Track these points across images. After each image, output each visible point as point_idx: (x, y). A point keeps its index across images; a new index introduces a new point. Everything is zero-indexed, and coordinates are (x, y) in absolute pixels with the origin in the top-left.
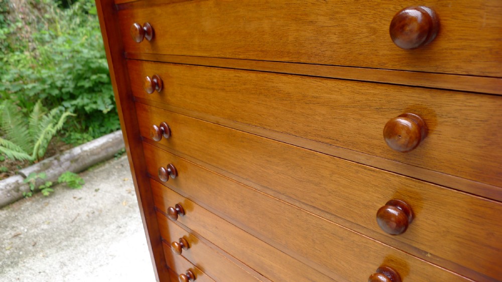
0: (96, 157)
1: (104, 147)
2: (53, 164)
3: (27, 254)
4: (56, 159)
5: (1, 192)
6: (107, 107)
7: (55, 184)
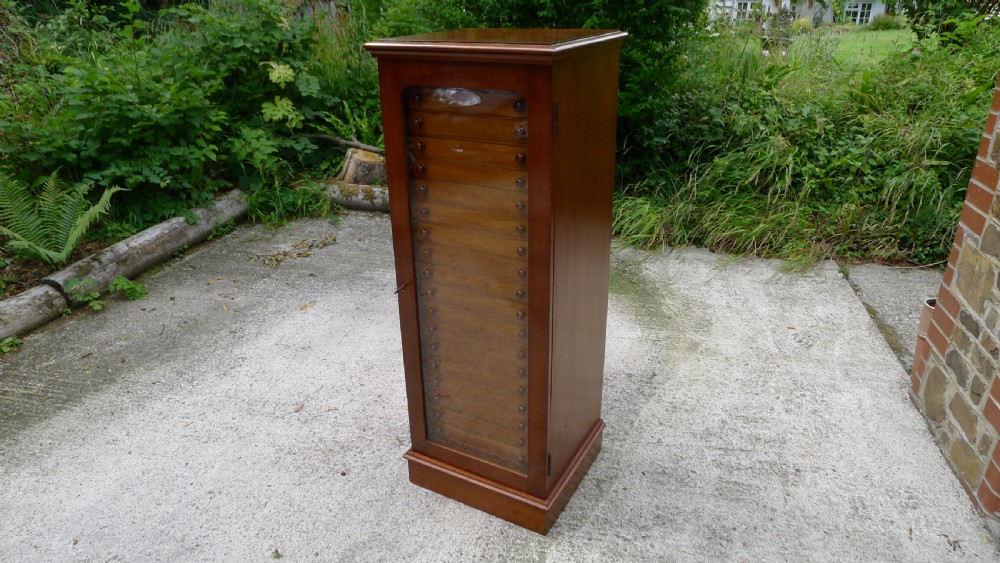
0: (150, 257)
1: (159, 241)
2: (94, 266)
3: (119, 370)
4: (94, 259)
5: (29, 307)
6: (162, 178)
7: (105, 294)
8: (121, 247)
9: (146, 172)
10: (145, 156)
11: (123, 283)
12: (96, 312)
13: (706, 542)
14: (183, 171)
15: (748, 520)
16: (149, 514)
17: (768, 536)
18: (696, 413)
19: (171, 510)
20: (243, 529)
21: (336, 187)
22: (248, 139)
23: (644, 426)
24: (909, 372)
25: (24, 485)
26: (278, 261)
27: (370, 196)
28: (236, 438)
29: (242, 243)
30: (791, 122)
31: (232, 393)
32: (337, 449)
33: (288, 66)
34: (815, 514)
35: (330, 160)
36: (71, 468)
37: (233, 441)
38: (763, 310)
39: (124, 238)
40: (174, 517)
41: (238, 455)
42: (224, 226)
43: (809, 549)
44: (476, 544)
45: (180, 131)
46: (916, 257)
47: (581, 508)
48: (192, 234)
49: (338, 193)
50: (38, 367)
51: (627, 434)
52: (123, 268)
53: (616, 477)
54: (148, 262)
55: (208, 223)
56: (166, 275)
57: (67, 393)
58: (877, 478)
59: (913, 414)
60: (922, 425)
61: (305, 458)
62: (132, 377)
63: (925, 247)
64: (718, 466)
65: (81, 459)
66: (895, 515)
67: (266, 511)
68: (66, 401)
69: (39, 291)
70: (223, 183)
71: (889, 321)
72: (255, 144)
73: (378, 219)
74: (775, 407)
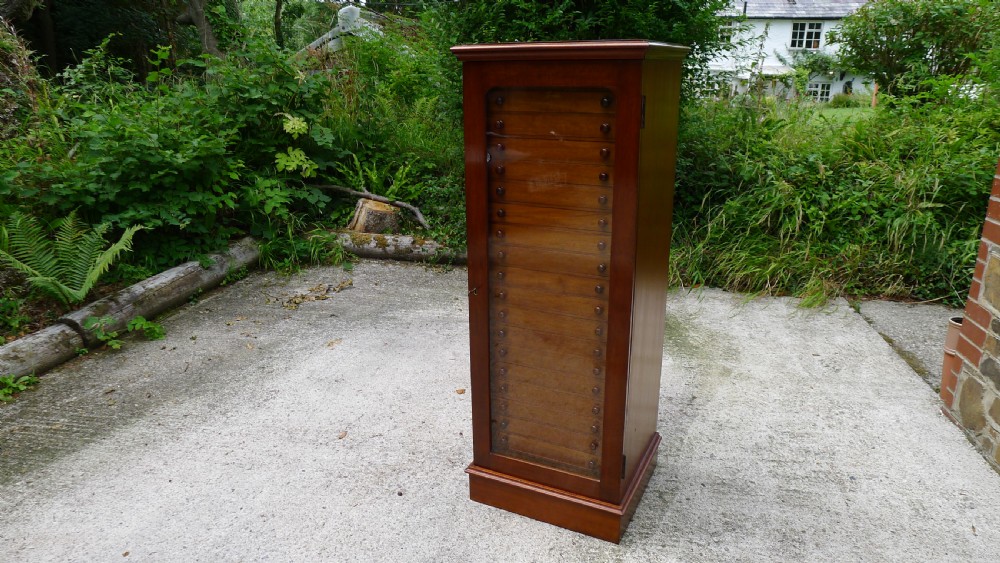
0: (166, 299)
1: (174, 284)
2: (111, 307)
3: (146, 405)
4: (111, 300)
5: (45, 346)
6: (181, 220)
7: (123, 334)
8: (138, 289)
9: (164, 216)
10: (162, 200)
11: (141, 323)
12: (115, 352)
13: (779, 544)
14: (199, 215)
15: (815, 523)
16: (199, 539)
17: (837, 537)
18: (742, 431)
19: (223, 534)
20: (302, 549)
21: (347, 236)
22: (262, 188)
23: (694, 442)
24: (937, 391)
25: (59, 515)
26: (295, 303)
27: (383, 244)
28: (281, 465)
29: (256, 288)
30: (793, 168)
31: (269, 423)
32: (388, 471)
33: (302, 119)
34: (878, 516)
35: (340, 211)
36: (109, 497)
37: (279, 467)
38: (786, 340)
39: (139, 281)
40: (227, 539)
41: (286, 480)
42: (238, 271)
43: (880, 547)
44: (549, 554)
45: (198, 177)
46: (919, 293)
47: (648, 518)
48: (206, 278)
49: (350, 241)
50: (58, 404)
51: (679, 450)
52: (139, 309)
53: (677, 488)
54: (164, 304)
55: (222, 267)
56: (182, 318)
57: (93, 428)
58: (929, 483)
59: (950, 426)
60: (960, 436)
61: (357, 481)
62: (161, 411)
63: (927, 284)
64: (774, 476)
65: (118, 488)
66: (955, 515)
67: (324, 532)
68: (93, 435)
69: (55, 330)
70: (235, 231)
71: (907, 348)
72: (269, 192)
73: (390, 266)
74: (817, 423)
